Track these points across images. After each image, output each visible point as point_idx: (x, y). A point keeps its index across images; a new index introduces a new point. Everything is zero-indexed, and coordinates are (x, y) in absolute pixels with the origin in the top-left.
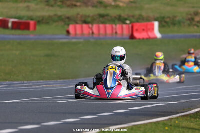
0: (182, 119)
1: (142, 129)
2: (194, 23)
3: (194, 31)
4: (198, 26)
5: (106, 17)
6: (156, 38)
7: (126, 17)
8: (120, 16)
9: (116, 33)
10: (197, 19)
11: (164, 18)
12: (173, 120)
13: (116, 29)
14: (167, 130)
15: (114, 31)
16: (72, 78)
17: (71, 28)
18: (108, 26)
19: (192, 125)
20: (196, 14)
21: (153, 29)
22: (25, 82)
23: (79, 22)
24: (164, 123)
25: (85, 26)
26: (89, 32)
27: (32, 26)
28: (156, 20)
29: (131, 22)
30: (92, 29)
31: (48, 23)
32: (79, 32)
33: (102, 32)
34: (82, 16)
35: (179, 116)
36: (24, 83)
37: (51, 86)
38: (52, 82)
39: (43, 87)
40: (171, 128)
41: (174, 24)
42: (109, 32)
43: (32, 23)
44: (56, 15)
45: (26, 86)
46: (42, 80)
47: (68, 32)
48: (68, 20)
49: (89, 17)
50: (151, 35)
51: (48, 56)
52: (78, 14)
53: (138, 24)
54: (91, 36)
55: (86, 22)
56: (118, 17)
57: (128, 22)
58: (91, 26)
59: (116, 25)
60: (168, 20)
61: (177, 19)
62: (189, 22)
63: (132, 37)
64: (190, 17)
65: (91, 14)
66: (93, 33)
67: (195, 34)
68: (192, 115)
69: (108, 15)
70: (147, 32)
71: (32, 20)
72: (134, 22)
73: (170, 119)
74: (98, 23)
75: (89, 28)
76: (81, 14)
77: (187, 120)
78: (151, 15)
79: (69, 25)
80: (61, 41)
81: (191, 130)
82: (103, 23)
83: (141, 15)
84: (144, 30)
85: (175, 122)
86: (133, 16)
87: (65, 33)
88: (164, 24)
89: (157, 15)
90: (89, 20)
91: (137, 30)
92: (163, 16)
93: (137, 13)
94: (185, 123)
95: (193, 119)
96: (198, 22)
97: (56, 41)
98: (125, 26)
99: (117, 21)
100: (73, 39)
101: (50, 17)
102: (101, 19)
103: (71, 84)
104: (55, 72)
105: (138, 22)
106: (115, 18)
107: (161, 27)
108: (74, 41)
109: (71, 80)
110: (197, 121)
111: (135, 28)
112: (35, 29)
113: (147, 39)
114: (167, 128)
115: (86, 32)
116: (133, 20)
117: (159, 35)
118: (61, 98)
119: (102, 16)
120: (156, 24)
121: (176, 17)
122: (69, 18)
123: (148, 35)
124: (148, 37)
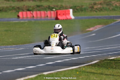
0: (87, 67)
1: (63, 74)
2: (94, 10)
3: (94, 14)
4: (96, 11)
5: (41, 7)
6: (71, 19)
7: (53, 7)
8: (49, 6)
9: (47, 16)
10: (95, 7)
11: (75, 7)
12: (81, 68)
13: (47, 14)
14: (78, 74)
15: (46, 15)
16: (21, 44)
17: (20, 14)
18: (42, 12)
19: (93, 71)
20: (95, 4)
21: (69, 14)
23: (24, 10)
24: (76, 70)
25: (28, 12)
26: (31, 16)
28: (71, 8)
29: (56, 10)
30: (32, 14)
31: (6, 11)
32: (24, 16)
33: (39, 16)
34: (26, 7)
35: (85, 66)
37: (9, 49)
38: (9, 46)
39: (4, 50)
40: (80, 73)
41: (82, 10)
42: (43, 16)
44: (11, 6)
46: (3, 45)
47: (18, 16)
48: (18, 9)
49: (30, 7)
50: (68, 17)
51: (6, 31)
52: (24, 5)
53: (60, 11)
54: (32, 18)
55: (29, 10)
56: (48, 7)
57: (54, 10)
58: (32, 12)
59: (47, 11)
60: (78, 8)
61: (84, 7)
62: (90, 9)
63: (57, 19)
64: (91, 6)
65: (32, 6)
66: (33, 17)
67: (94, 16)
68: (93, 65)
69: (41, 6)
70: (66, 15)
72: (58, 10)
73: (79, 67)
74: (36, 11)
75: (31, 13)
76: (26, 5)
77: (90, 68)
78: (68, 5)
79: (18, 12)
80: (14, 22)
81: (92, 74)
82: (39, 10)
83: (61, 5)
84: (64, 14)
85: (83, 69)
86: (57, 6)
87: (17, 17)
88: (76, 10)
89: (72, 5)
90: (31, 9)
91: (60, 14)
92: (75, 5)
93: (59, 4)
94: (89, 70)
95: (93, 67)
96: (96, 9)
97: (11, 22)
98: (52, 12)
99: (47, 9)
100: (21, 20)
101: (7, 7)
102: (38, 8)
103: (21, 47)
104: (11, 40)
105: (60, 9)
106: (46, 7)
107: (74, 12)
108: (22, 21)
109: (20, 45)
110: (96, 68)
111: (58, 13)
113: (66, 19)
114: (78, 73)
115: (29, 16)
116: (57, 8)
117: (73, 17)
118: (14, 56)
119: (38, 6)
120: (71, 10)
121: (83, 6)
122: (18, 8)
123: (66, 17)
124: (66, 18)
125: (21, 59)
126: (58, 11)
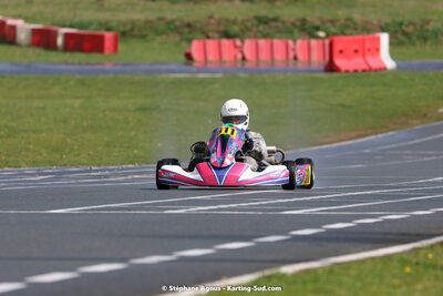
0: (441, 250)
1: (353, 272)
5: (273, 24)
6: (384, 69)
7: (318, 23)
8: (304, 21)
9: (295, 58)
11: (401, 24)
12: (422, 253)
13: (294, 50)
14: (409, 274)
15: (291, 55)
17: (195, 48)
18: (276, 42)
21: (378, 50)
22: (94, 168)
23: (211, 34)
24: (402, 259)
25: (225, 42)
26: (235, 58)
27: (108, 44)
28: (383, 30)
29: (328, 36)
30: (241, 50)
31: (143, 37)
32: (211, 57)
33: (264, 56)
34: (219, 22)
35: (436, 244)
36: (91, 171)
39: (133, 180)
40: (417, 271)
41: (425, 39)
42: (279, 56)
43: (109, 35)
44: (160, 19)
45: (95, 177)
46: (132, 163)
47: (189, 56)
48: (189, 30)
49: (234, 22)
50: (373, 64)
51: (143, 109)
52: (211, 17)
53: (345, 38)
54: (239, 64)
55: (227, 35)
56: (298, 23)
57: (322, 34)
58: (238, 42)
59: (295, 41)
60: (410, 29)
61: (431, 27)
63: (331, 67)
65: (240, 18)
66: (244, 58)
69: (275, 19)
70: (364, 55)
71: (108, 29)
72: (336, 34)
73: (415, 249)
74: (256, 37)
75: (236, 47)
76: (217, 16)
78: (373, 18)
79: (190, 41)
80: (173, 76)
82: (265, 36)
83: (349, 19)
84: (356, 51)
85: (426, 257)
86: (333, 21)
87: (183, 59)
88: (401, 37)
89: (386, 20)
90: (235, 29)
91: (341, 52)
92: (399, 19)
93: (341, 14)
98: (314, 42)
99: (296, 31)
100: (199, 71)
101: (148, 22)
102: (262, 27)
104: (160, 145)
105: (343, 34)
106: (293, 24)
107: (393, 44)
108: (202, 76)
111: (337, 48)
112: (115, 49)
113: (364, 71)
114: (408, 270)
115: (227, 57)
116: (333, 30)
117: (390, 64)
118: (172, 204)
119: (262, 21)
120: (384, 38)
121: (427, 22)
122: (189, 25)
123: (366, 62)
124: (365, 67)
125: (197, 215)
126: (336, 38)
